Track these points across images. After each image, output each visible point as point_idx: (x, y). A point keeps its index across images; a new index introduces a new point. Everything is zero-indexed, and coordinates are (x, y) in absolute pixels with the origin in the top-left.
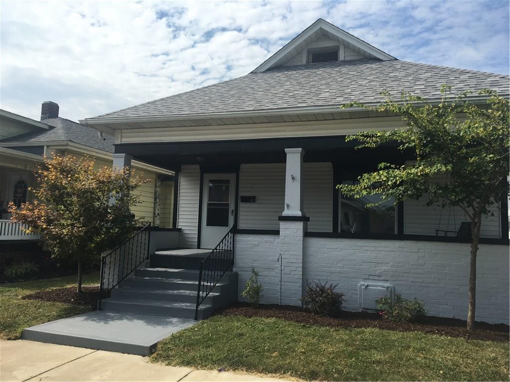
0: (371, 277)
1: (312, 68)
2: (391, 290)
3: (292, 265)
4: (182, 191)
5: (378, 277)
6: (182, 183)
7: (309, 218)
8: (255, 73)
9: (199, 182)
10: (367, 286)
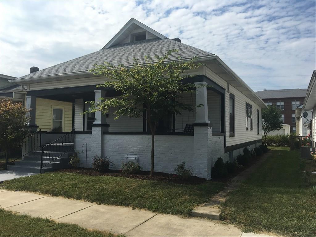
0: (130, 153)
1: (135, 44)
2: (137, 159)
3: (97, 148)
4: (76, 111)
5: (132, 153)
6: (76, 109)
7: (109, 125)
8: (104, 49)
9: (83, 108)
10: (128, 158)
